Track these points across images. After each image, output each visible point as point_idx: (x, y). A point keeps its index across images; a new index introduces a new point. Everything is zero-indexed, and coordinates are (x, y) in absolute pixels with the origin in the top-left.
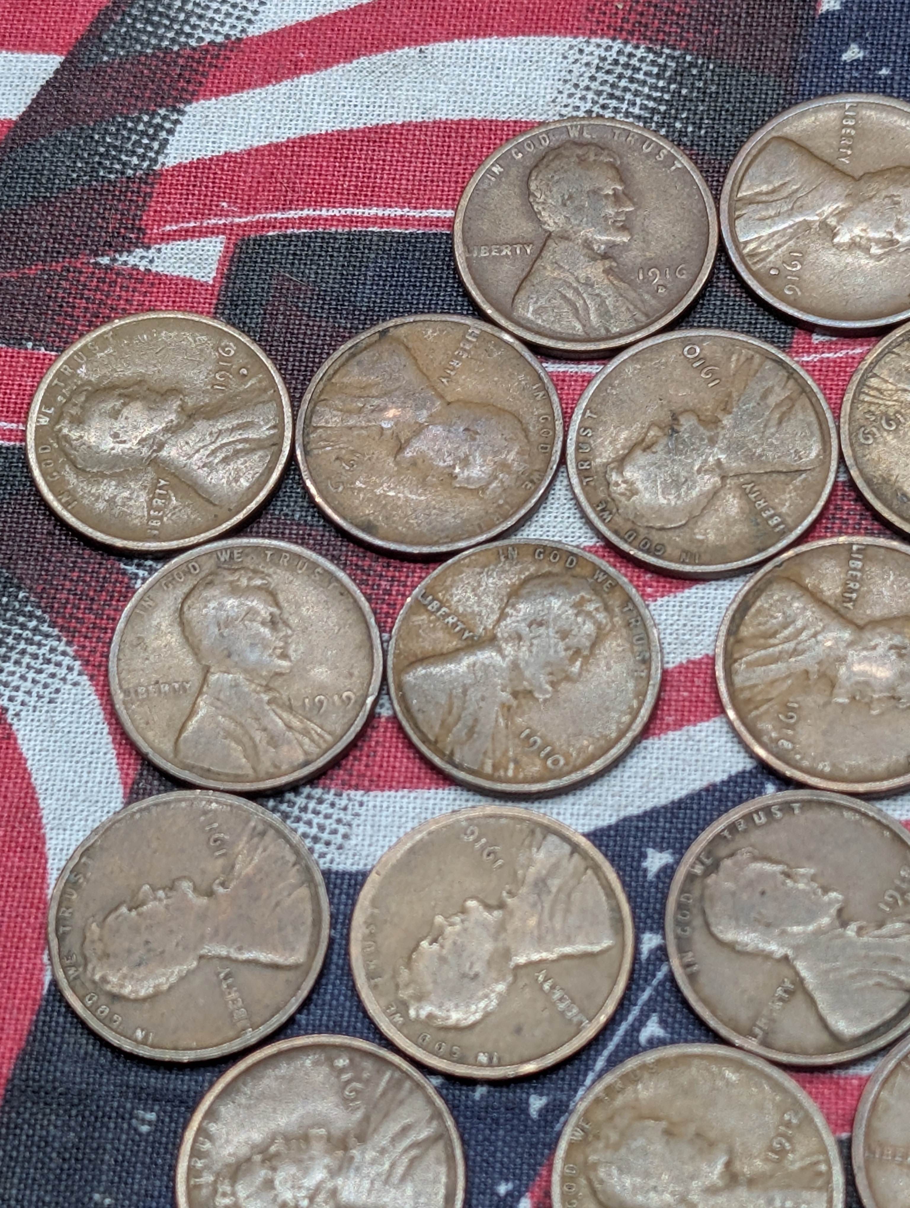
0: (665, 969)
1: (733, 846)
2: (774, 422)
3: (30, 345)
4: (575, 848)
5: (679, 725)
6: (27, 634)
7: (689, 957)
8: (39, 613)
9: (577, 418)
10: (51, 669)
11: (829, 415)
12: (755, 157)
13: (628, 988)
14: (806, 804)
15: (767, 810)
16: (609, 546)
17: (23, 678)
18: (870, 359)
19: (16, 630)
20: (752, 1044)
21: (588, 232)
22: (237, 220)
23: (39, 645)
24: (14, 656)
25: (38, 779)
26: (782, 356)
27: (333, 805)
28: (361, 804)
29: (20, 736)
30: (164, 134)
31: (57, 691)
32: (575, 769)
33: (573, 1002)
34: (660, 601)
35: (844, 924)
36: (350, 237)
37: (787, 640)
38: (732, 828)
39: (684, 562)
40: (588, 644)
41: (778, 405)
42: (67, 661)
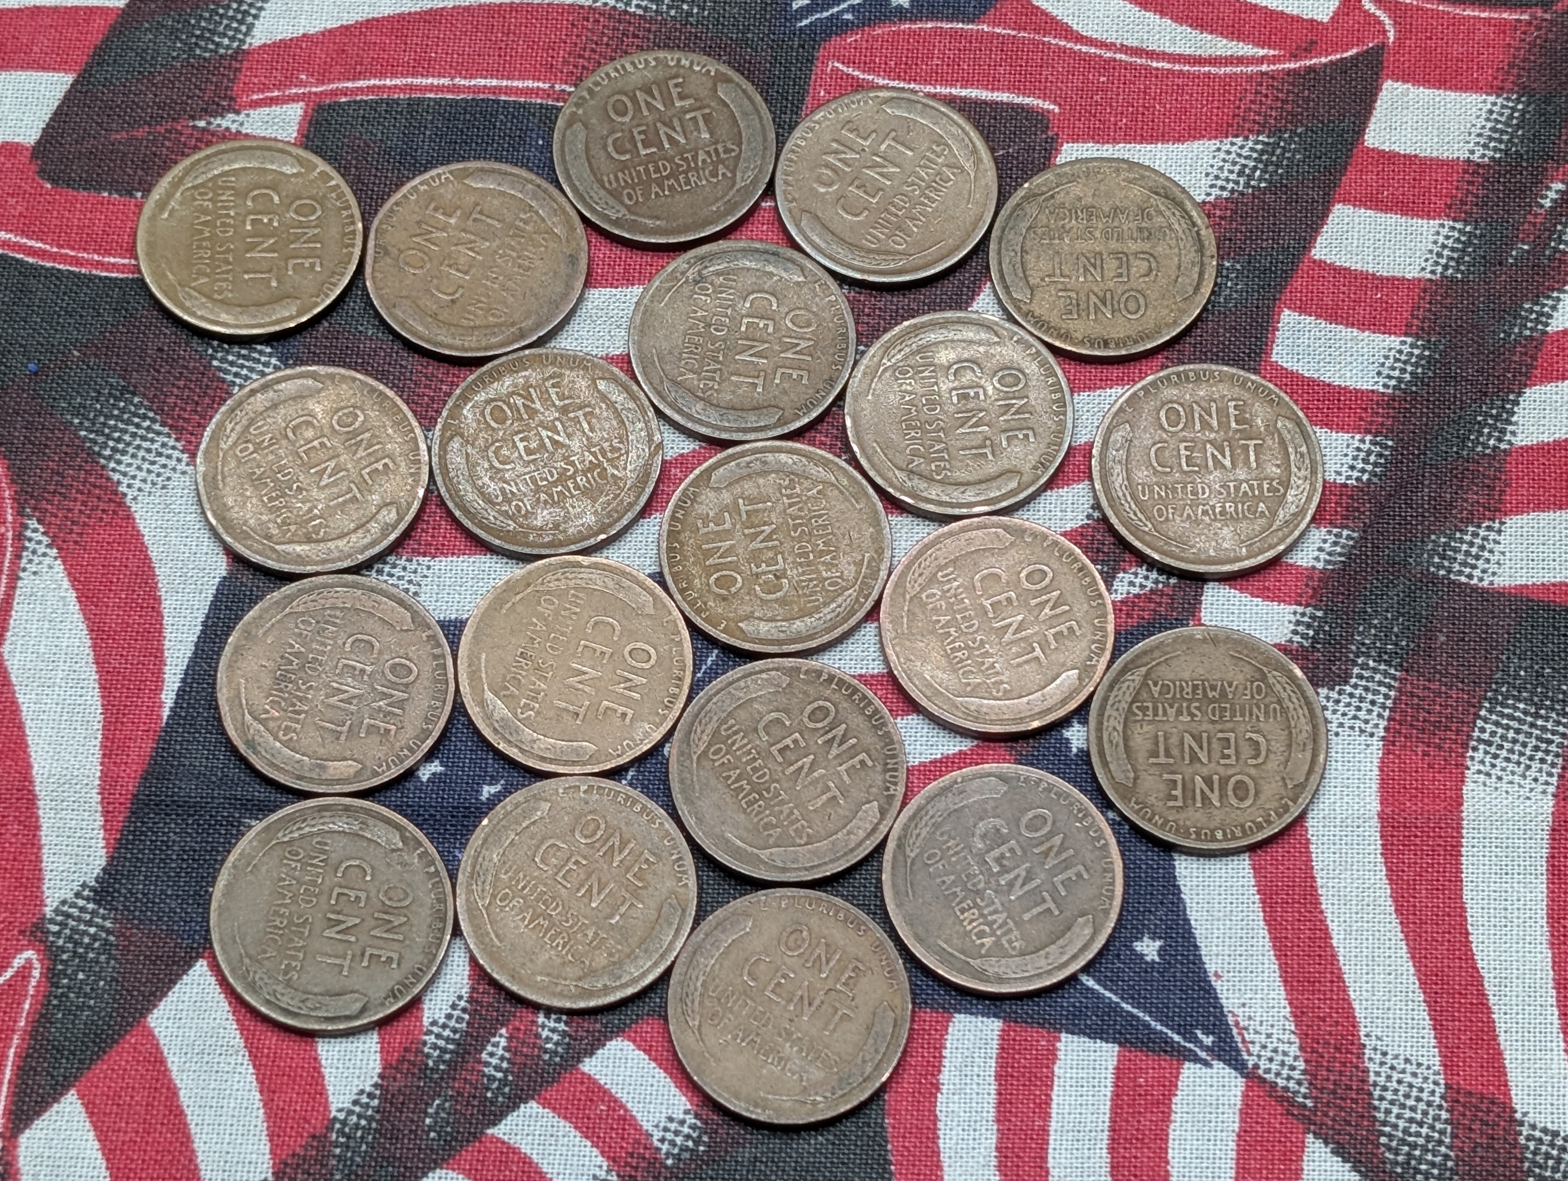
3: (139, 194)
6: (141, 432)
8: (151, 414)
10: (163, 460)
17: (139, 468)
19: (132, 429)
22: (314, 89)
23: (152, 441)
24: (131, 450)
25: (154, 552)
27: (404, 569)
28: (429, 568)
29: (137, 516)
30: (250, 19)
31: (169, 479)
36: (410, 102)
42: (176, 454)
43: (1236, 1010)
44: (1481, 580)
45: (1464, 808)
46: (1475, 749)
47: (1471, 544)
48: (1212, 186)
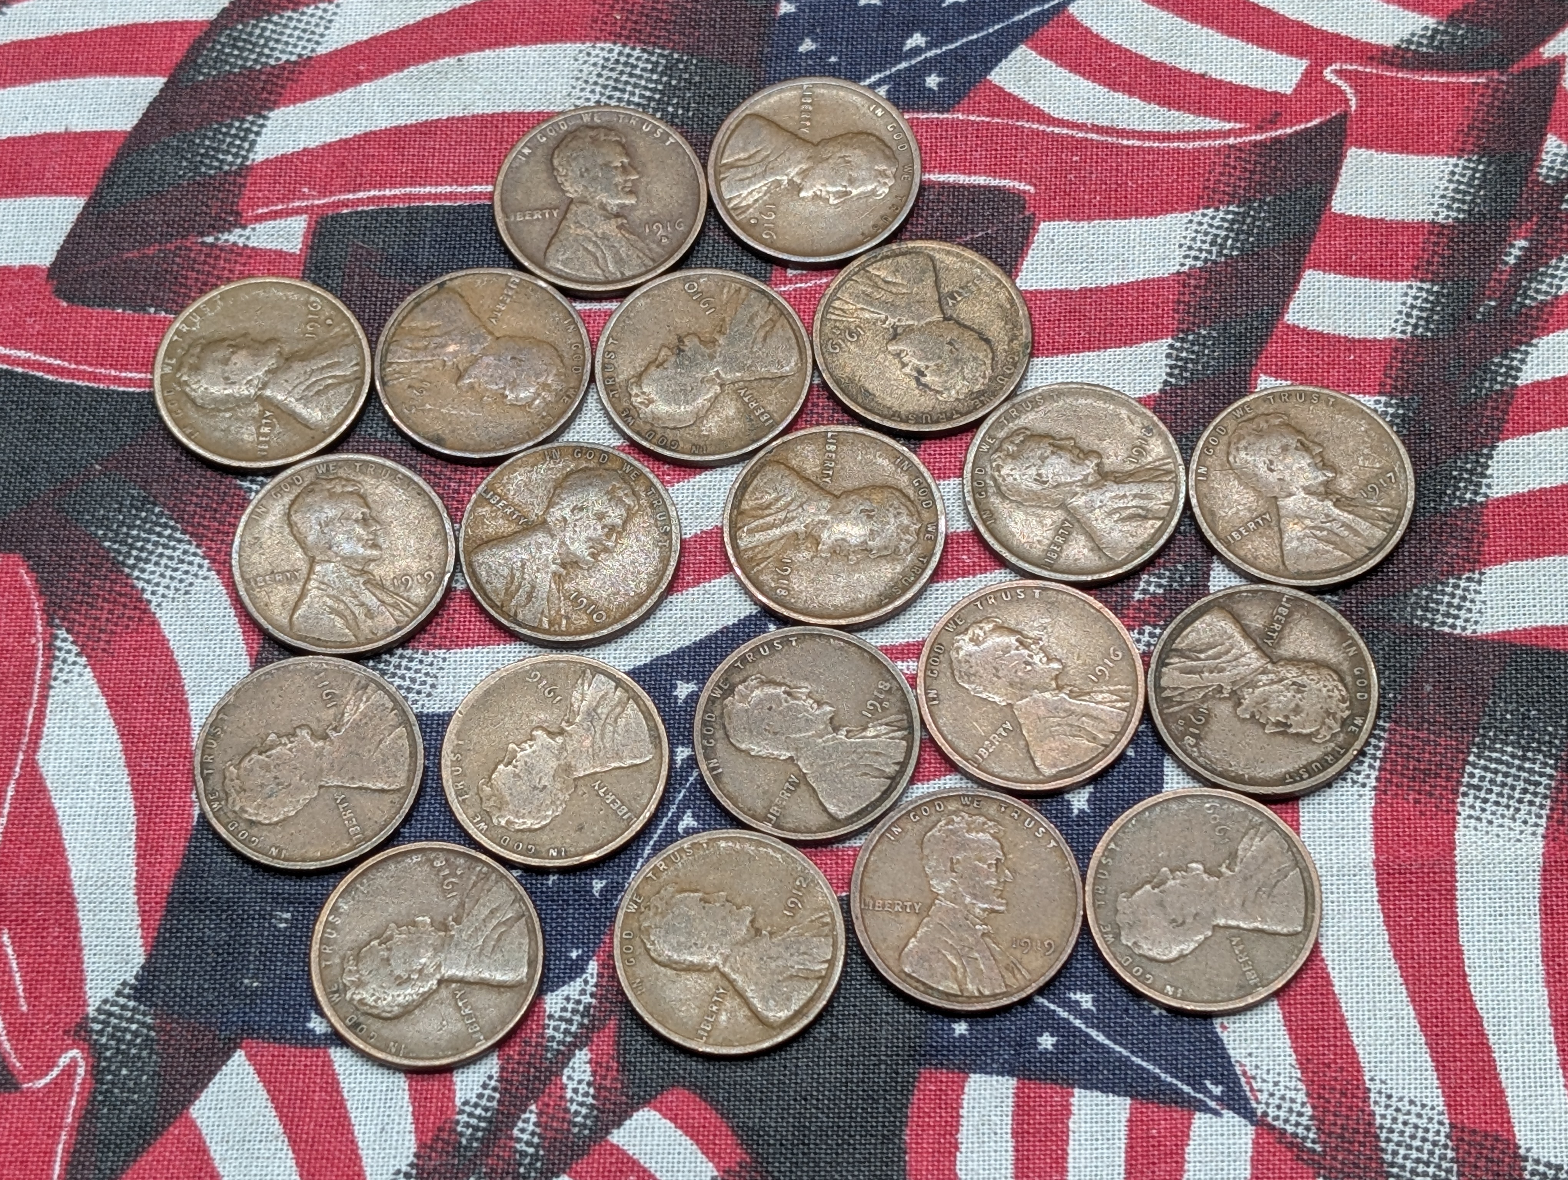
0: (695, 774)
1: (745, 674)
2: (760, 339)
3: (152, 310)
4: (619, 683)
5: (697, 582)
6: (162, 540)
7: (714, 763)
8: (172, 523)
9: (602, 344)
10: (185, 567)
11: (803, 331)
12: (733, 131)
13: (666, 790)
14: (800, 637)
15: (770, 644)
16: (633, 444)
17: (162, 575)
18: (833, 286)
19: (154, 538)
20: (767, 827)
21: (603, 197)
22: (316, 202)
23: (174, 549)
24: (154, 558)
25: (179, 656)
26: (763, 287)
27: (421, 662)
28: (444, 660)
29: (162, 621)
30: (252, 136)
31: (191, 584)
32: (616, 621)
33: (623, 804)
34: (676, 486)
35: (836, 730)
36: (410, 211)
37: (780, 510)
38: (743, 659)
39: (694, 454)
40: (620, 522)
41: (763, 326)
42: (197, 560)
43: (1243, 1060)
44: (1464, 629)
45: (1456, 852)
46: (1465, 794)
47: (1453, 595)
48: (1186, 257)
